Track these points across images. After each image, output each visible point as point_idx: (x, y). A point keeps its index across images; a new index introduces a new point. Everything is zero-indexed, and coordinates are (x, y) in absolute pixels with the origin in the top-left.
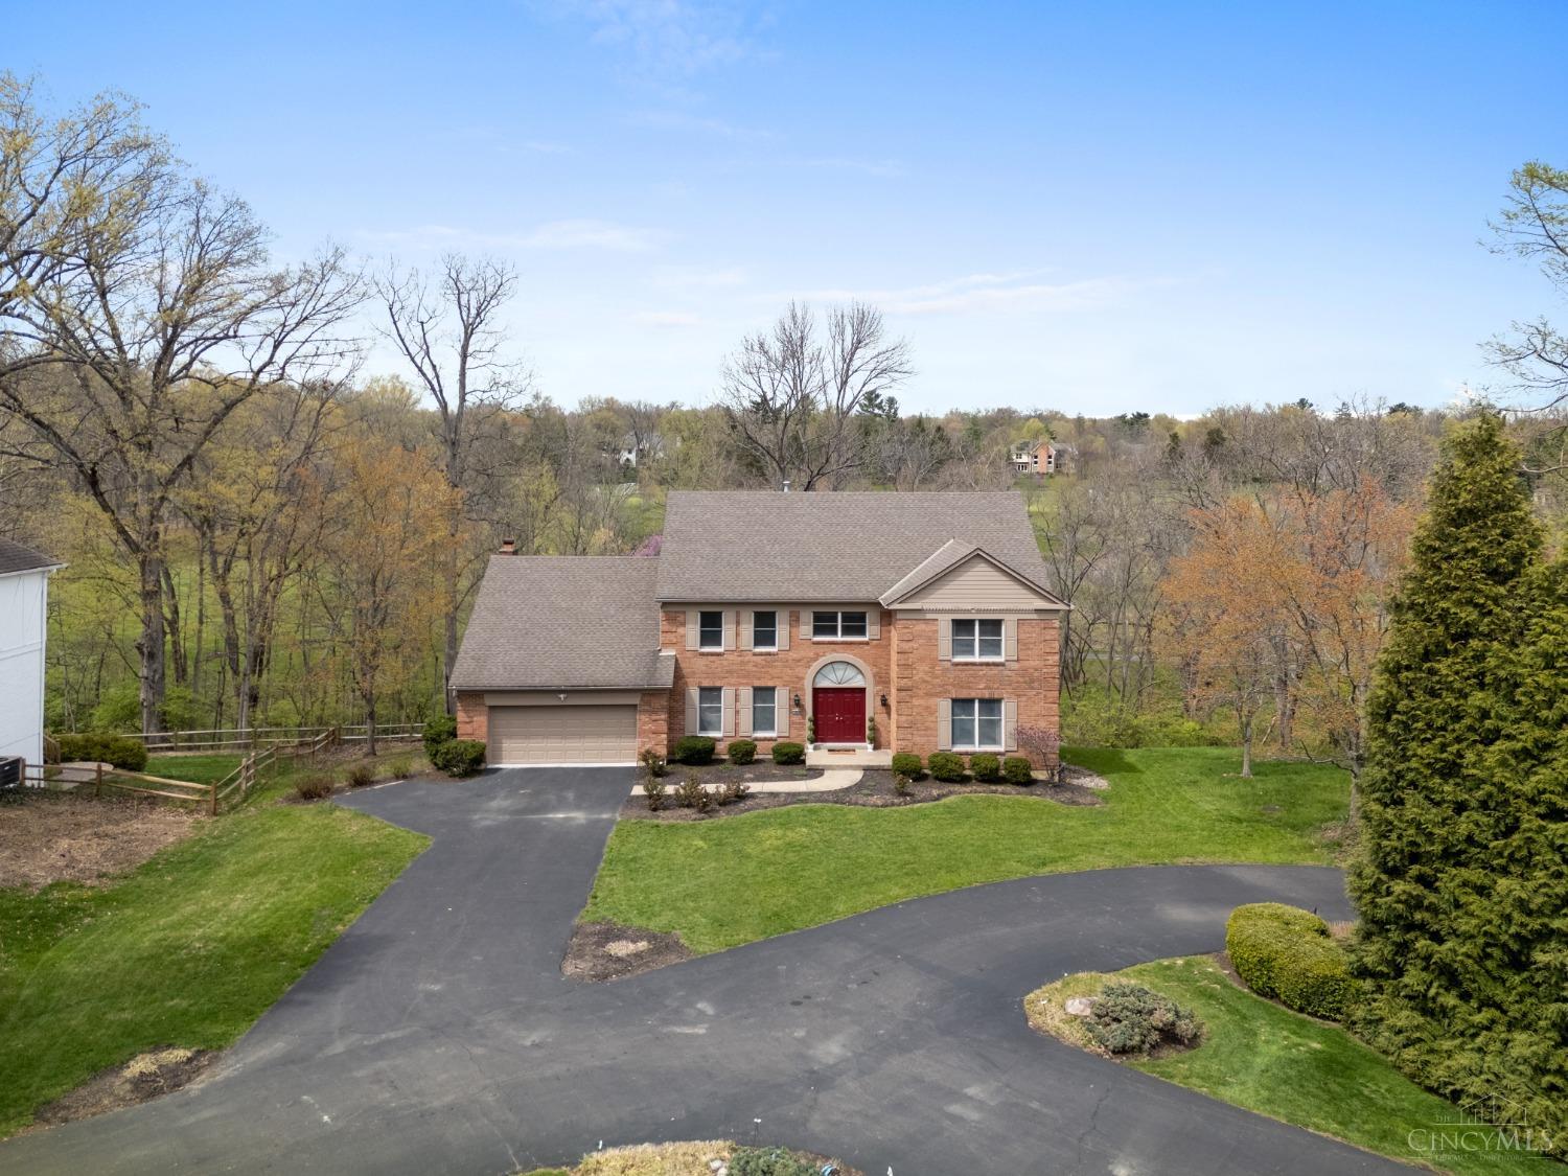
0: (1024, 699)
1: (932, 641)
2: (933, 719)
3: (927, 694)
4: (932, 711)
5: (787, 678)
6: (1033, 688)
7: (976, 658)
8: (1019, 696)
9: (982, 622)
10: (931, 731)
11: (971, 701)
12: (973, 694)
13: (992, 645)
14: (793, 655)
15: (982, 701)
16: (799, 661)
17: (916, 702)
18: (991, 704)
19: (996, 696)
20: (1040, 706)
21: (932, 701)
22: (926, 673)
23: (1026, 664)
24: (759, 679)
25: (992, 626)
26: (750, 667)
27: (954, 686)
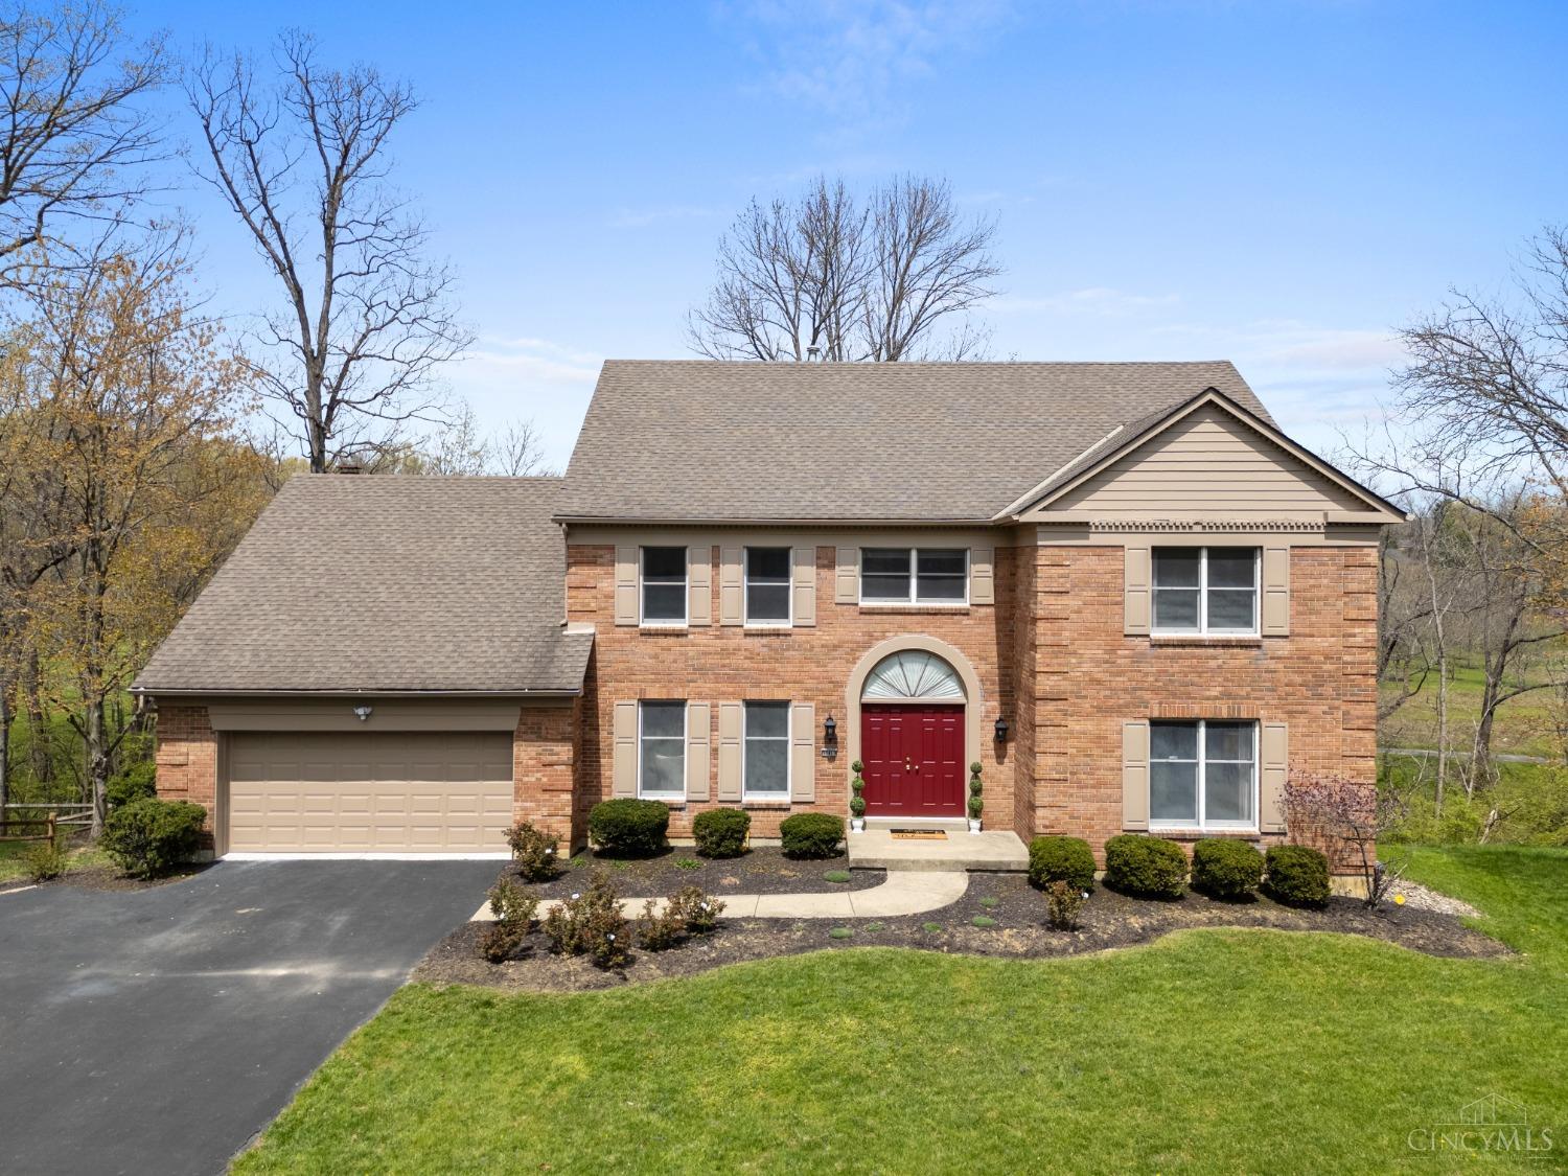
0: (1302, 720)
1: (1111, 594)
2: (1112, 763)
3: (1099, 709)
4: (1109, 746)
5: (810, 684)
6: (1320, 696)
7: (1204, 632)
8: (1291, 713)
9: (1216, 553)
10: (1108, 787)
11: (1192, 724)
12: (1195, 710)
13: (1234, 603)
14: (823, 637)
15: (1212, 724)
16: (835, 647)
17: (1074, 725)
18: (1231, 730)
19: (1244, 715)
20: (1335, 738)
21: (1111, 724)
22: (1098, 663)
23: (1307, 643)
24: (757, 684)
25: (1236, 562)
26: (739, 660)
27: (1156, 691)
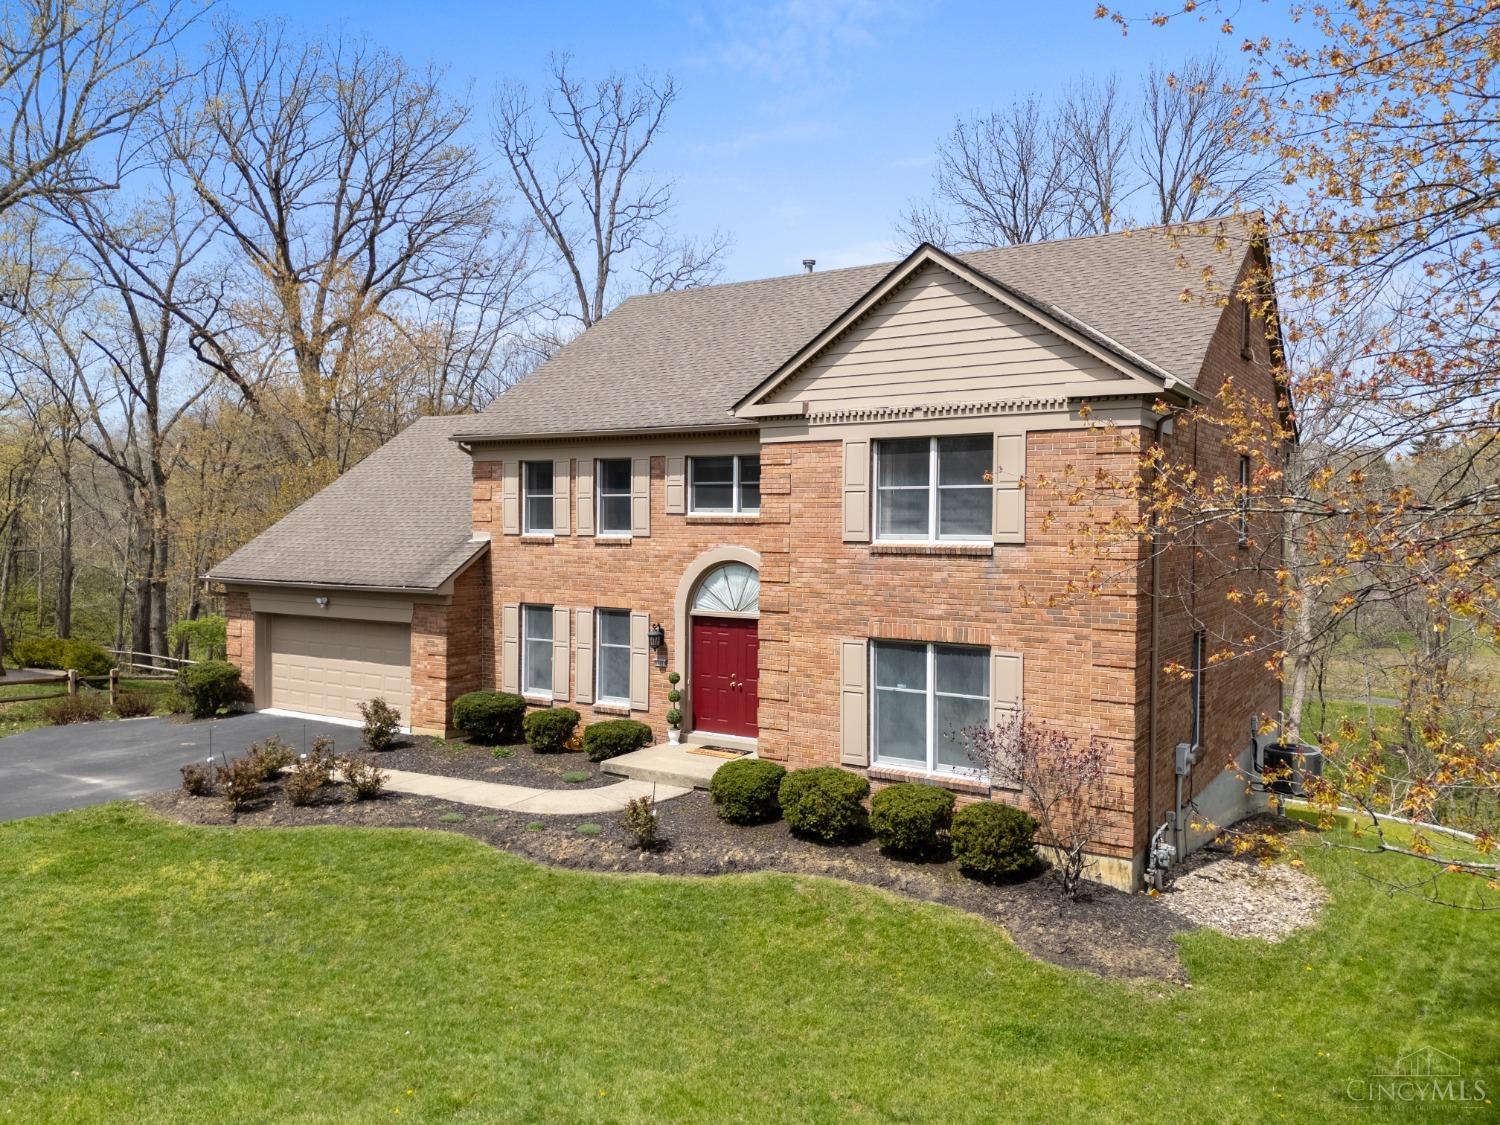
0: (1042, 651)
1: (829, 493)
2: (829, 684)
3: (819, 625)
4: (830, 668)
5: (646, 594)
6: (1064, 622)
7: (930, 540)
8: (1027, 641)
9: (947, 443)
10: (825, 713)
11: (919, 647)
12: (917, 631)
13: (966, 504)
14: (656, 547)
15: (942, 649)
16: (666, 558)
17: (797, 642)
18: (963, 660)
19: (971, 640)
20: (1085, 676)
21: (831, 641)
22: (817, 572)
23: (1048, 553)
24: (604, 593)
25: (971, 454)
26: (590, 569)
27: (875, 607)
